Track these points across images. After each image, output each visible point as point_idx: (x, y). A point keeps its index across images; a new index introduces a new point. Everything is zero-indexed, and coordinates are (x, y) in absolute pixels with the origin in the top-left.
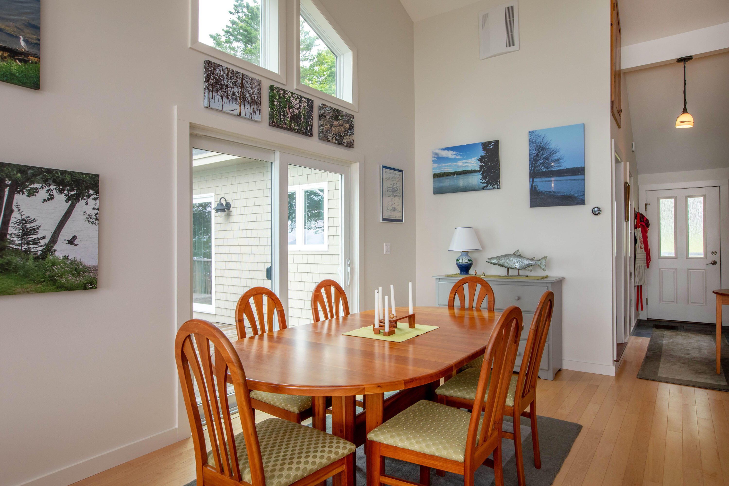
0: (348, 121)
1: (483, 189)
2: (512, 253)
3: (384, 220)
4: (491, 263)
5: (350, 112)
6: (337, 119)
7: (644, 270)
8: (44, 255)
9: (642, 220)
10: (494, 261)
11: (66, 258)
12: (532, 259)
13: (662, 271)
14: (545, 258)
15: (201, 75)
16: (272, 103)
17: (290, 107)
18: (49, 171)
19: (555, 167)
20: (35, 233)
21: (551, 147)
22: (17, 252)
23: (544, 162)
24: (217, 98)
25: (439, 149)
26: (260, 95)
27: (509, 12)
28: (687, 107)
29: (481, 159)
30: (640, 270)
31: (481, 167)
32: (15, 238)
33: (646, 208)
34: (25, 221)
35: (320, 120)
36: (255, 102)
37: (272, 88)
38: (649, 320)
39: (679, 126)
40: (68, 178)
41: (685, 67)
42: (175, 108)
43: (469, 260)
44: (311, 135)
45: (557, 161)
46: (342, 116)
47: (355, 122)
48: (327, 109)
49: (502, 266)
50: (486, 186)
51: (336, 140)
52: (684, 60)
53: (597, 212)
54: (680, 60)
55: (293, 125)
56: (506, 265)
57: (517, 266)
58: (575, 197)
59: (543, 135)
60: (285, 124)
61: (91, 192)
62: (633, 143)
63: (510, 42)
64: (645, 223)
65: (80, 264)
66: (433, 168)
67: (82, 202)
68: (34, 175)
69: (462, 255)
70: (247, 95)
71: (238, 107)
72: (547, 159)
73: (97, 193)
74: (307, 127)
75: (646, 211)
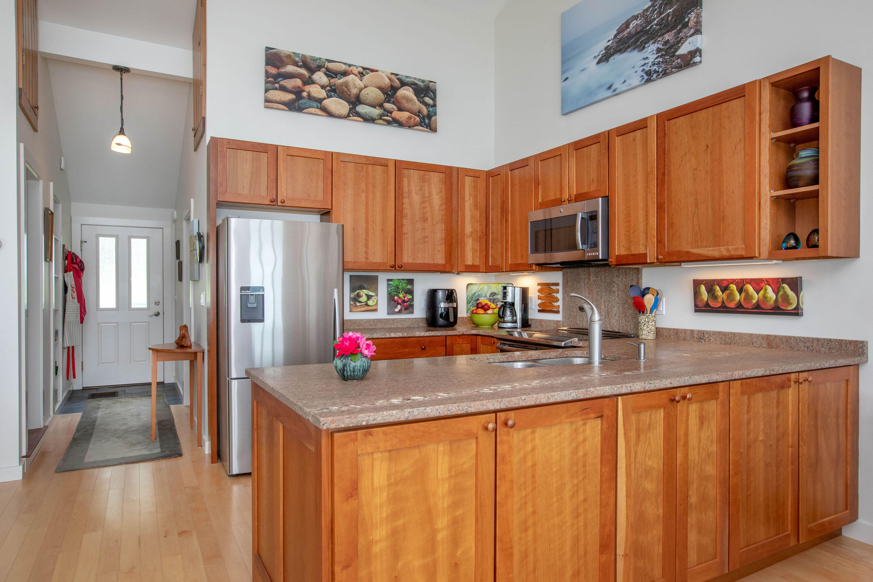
7: (76, 326)
9: (75, 261)
13: (101, 326)
30: (71, 326)
33: (81, 247)
38: (85, 389)
39: (115, 148)
41: (122, 79)
52: (122, 70)
54: (116, 68)
62: (62, 159)
64: (78, 265)
75: (81, 250)
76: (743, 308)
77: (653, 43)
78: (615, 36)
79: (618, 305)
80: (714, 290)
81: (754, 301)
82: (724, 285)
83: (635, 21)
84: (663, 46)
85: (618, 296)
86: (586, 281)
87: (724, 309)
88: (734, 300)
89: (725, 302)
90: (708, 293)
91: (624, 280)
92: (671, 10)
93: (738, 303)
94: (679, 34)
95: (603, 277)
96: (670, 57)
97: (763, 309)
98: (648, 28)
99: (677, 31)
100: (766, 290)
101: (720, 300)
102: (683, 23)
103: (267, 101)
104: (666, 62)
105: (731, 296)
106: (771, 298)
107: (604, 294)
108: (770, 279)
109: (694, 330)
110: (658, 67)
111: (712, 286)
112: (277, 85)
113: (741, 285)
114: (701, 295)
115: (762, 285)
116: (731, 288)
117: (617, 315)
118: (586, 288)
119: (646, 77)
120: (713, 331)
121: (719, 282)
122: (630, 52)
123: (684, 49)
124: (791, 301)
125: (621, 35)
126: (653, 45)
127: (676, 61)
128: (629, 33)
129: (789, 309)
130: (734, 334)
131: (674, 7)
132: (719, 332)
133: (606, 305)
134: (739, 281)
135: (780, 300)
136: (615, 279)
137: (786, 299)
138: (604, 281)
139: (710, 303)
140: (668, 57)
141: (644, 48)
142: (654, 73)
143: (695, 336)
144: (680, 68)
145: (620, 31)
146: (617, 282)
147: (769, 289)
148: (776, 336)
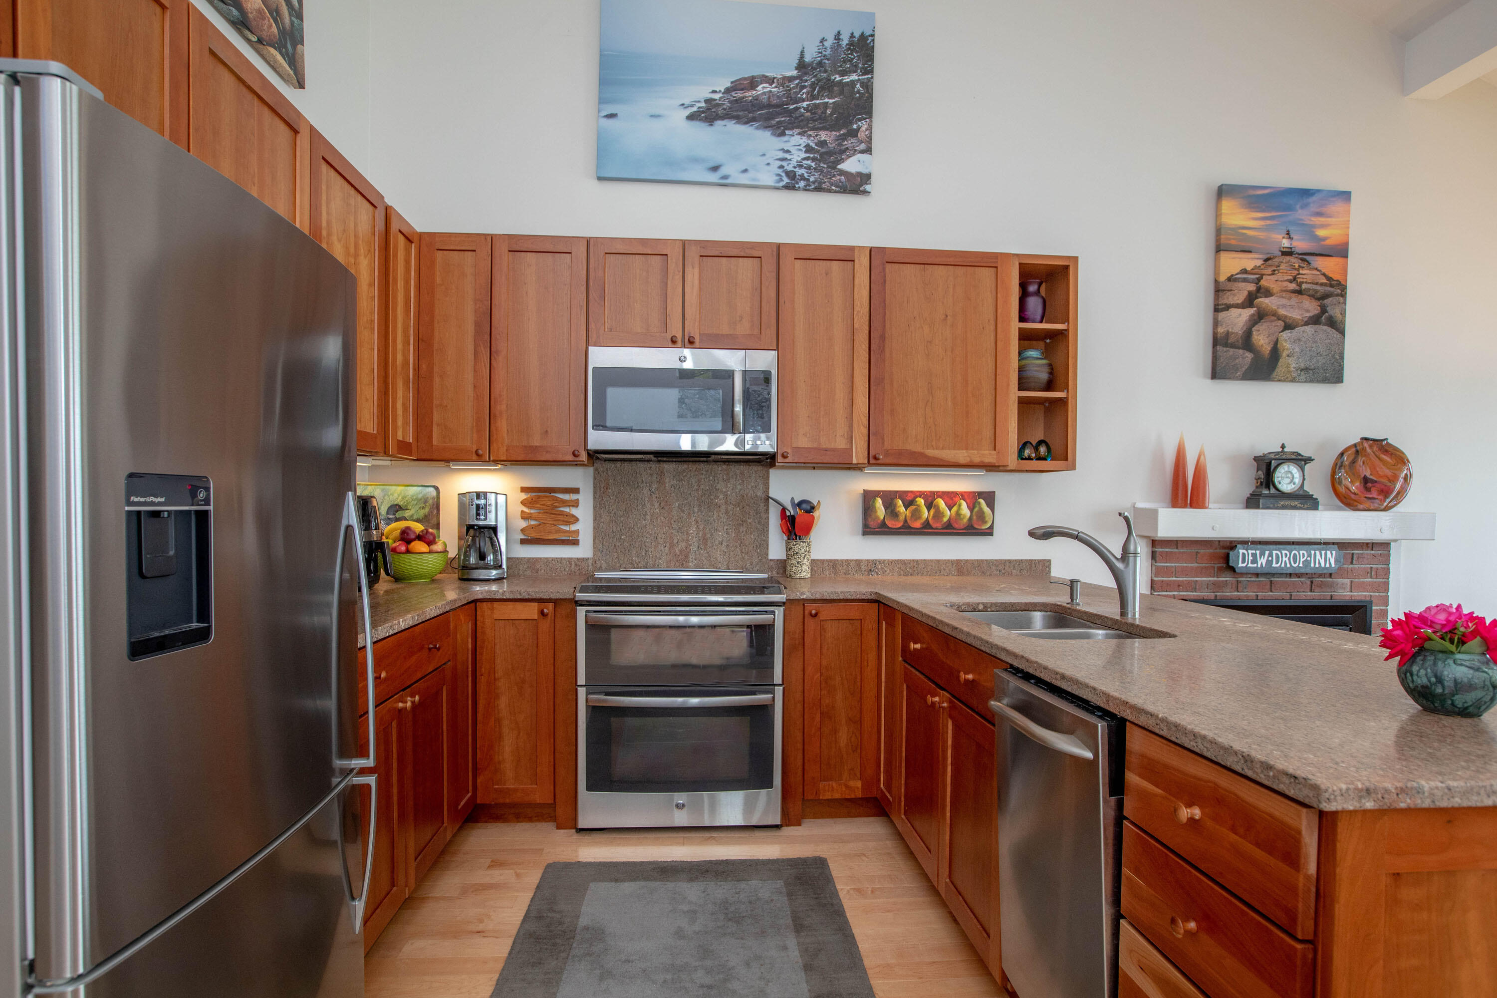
76: (931, 528)
77: (799, 134)
78: (728, 91)
79: (726, 527)
80: (895, 505)
81: (945, 519)
82: (909, 498)
83: (767, 85)
84: (816, 145)
85: (727, 512)
86: (655, 486)
87: (906, 530)
88: (920, 518)
89: (908, 521)
90: (886, 508)
91: (739, 487)
92: (831, 101)
93: (925, 522)
94: (844, 140)
95: (693, 481)
96: (828, 167)
97: (954, 529)
98: (791, 107)
99: (840, 136)
100: (960, 505)
101: (902, 518)
102: (849, 128)
104: (822, 171)
105: (916, 514)
106: (965, 516)
107: (696, 510)
108: (965, 492)
109: (862, 560)
110: (807, 173)
111: (892, 499)
113: (930, 498)
114: (876, 512)
115: (956, 499)
116: (918, 503)
117: (725, 544)
118: (654, 499)
119: (786, 180)
120: (888, 560)
121: (902, 495)
122: (757, 128)
123: (851, 165)
124: (987, 519)
125: (739, 94)
126: (799, 137)
127: (838, 177)
128: (756, 98)
129: (983, 528)
130: (917, 561)
131: (836, 99)
132: (898, 561)
133: (701, 527)
134: (929, 494)
135: (975, 517)
136: (721, 486)
137: (981, 516)
138: (695, 487)
139: (887, 522)
140: (825, 166)
141: (783, 134)
142: (801, 180)
143: (864, 567)
144: (844, 190)
145: (736, 86)
146: (724, 490)
147: (964, 504)
148: (967, 561)
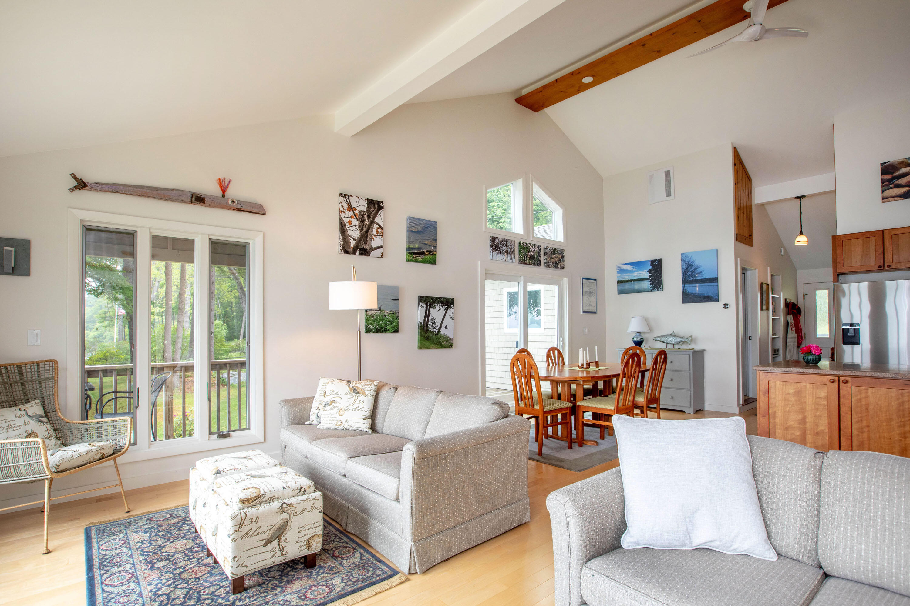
0: (560, 254)
1: (651, 291)
2: (670, 334)
3: (584, 312)
4: (656, 340)
5: (562, 248)
6: (554, 253)
8: (438, 334)
9: (795, 308)
10: (658, 339)
11: (444, 334)
12: (682, 338)
14: (691, 336)
15: (489, 244)
16: (520, 251)
17: (530, 252)
18: (439, 298)
19: (698, 277)
20: (435, 324)
21: (696, 264)
22: (431, 332)
23: (692, 273)
24: (496, 254)
25: (621, 264)
26: (514, 248)
27: (668, 174)
28: (802, 230)
29: (650, 271)
30: (791, 347)
31: (650, 277)
32: (430, 326)
33: (804, 298)
34: (433, 319)
35: (545, 256)
36: (513, 252)
37: (520, 243)
39: (797, 244)
40: (445, 300)
41: (800, 203)
42: (479, 263)
43: (641, 338)
44: (540, 265)
45: (700, 273)
46: (557, 251)
47: (565, 254)
48: (549, 249)
49: (663, 342)
50: (653, 289)
51: (554, 266)
52: (800, 198)
53: (726, 306)
54: (797, 198)
55: (531, 262)
56: (665, 341)
57: (673, 342)
58: (712, 297)
59: (690, 256)
60: (527, 261)
61: (452, 306)
62: (782, 249)
63: (668, 194)
64: (798, 310)
65: (448, 337)
66: (618, 277)
67: (449, 310)
68: (435, 300)
69: (636, 335)
70: (509, 249)
71: (505, 257)
72: (693, 272)
73: (453, 306)
74: (538, 262)
75: (804, 300)
103: (883, 198)
112: (892, 186)
